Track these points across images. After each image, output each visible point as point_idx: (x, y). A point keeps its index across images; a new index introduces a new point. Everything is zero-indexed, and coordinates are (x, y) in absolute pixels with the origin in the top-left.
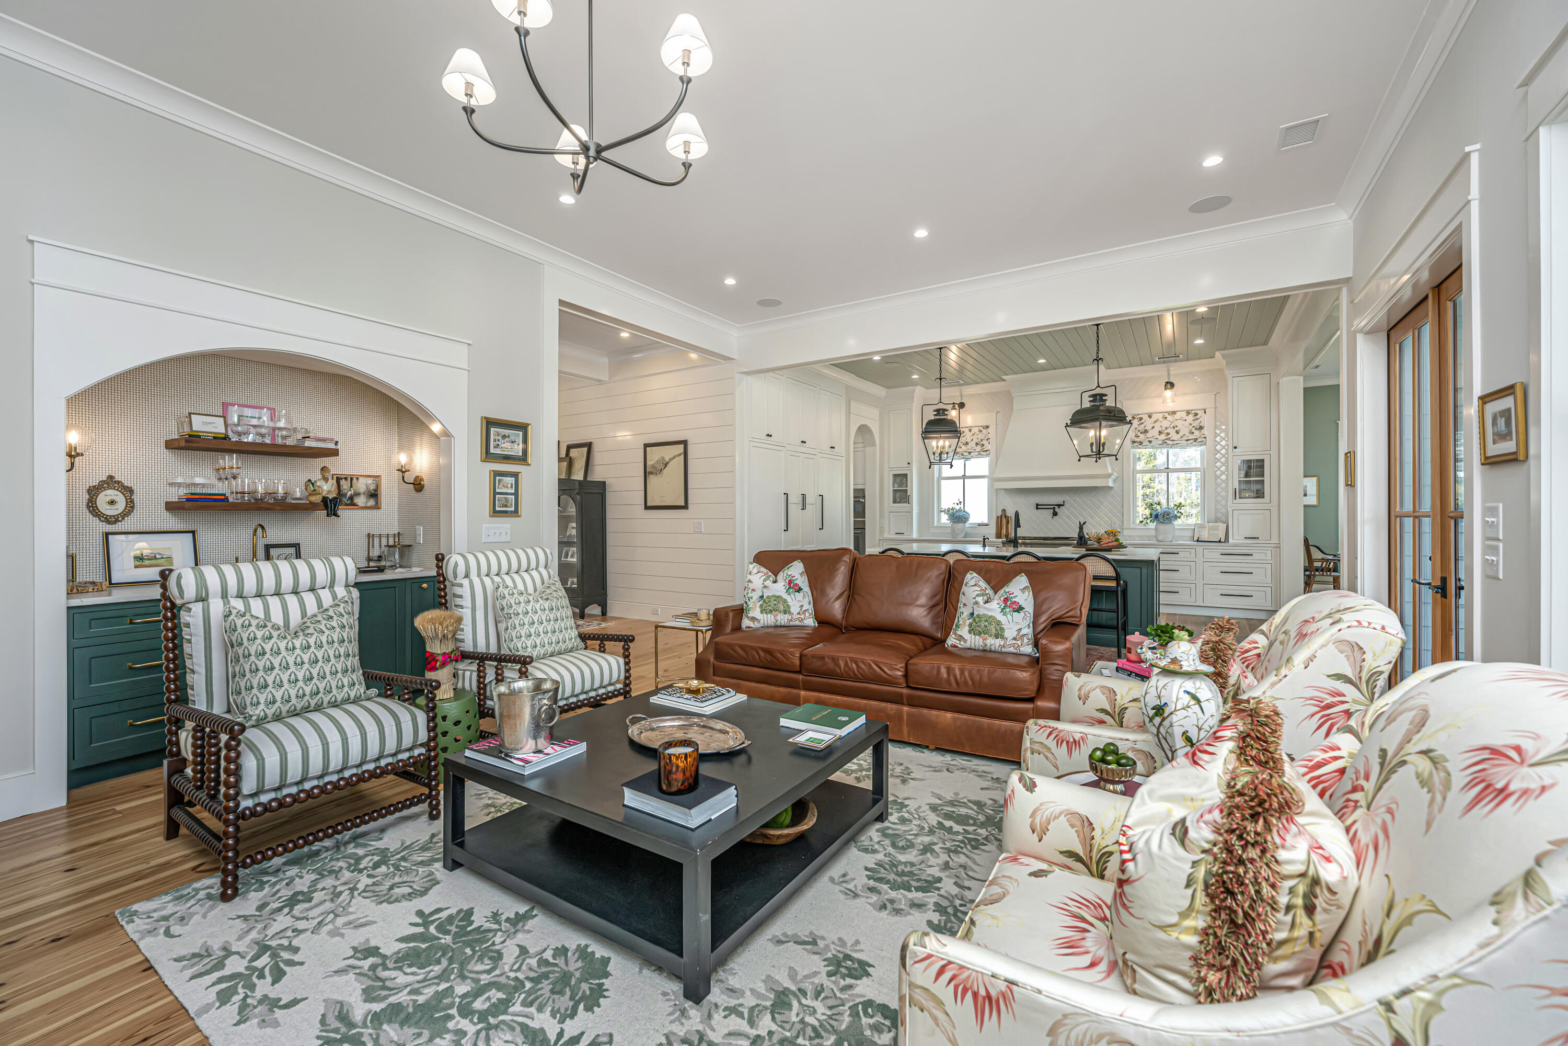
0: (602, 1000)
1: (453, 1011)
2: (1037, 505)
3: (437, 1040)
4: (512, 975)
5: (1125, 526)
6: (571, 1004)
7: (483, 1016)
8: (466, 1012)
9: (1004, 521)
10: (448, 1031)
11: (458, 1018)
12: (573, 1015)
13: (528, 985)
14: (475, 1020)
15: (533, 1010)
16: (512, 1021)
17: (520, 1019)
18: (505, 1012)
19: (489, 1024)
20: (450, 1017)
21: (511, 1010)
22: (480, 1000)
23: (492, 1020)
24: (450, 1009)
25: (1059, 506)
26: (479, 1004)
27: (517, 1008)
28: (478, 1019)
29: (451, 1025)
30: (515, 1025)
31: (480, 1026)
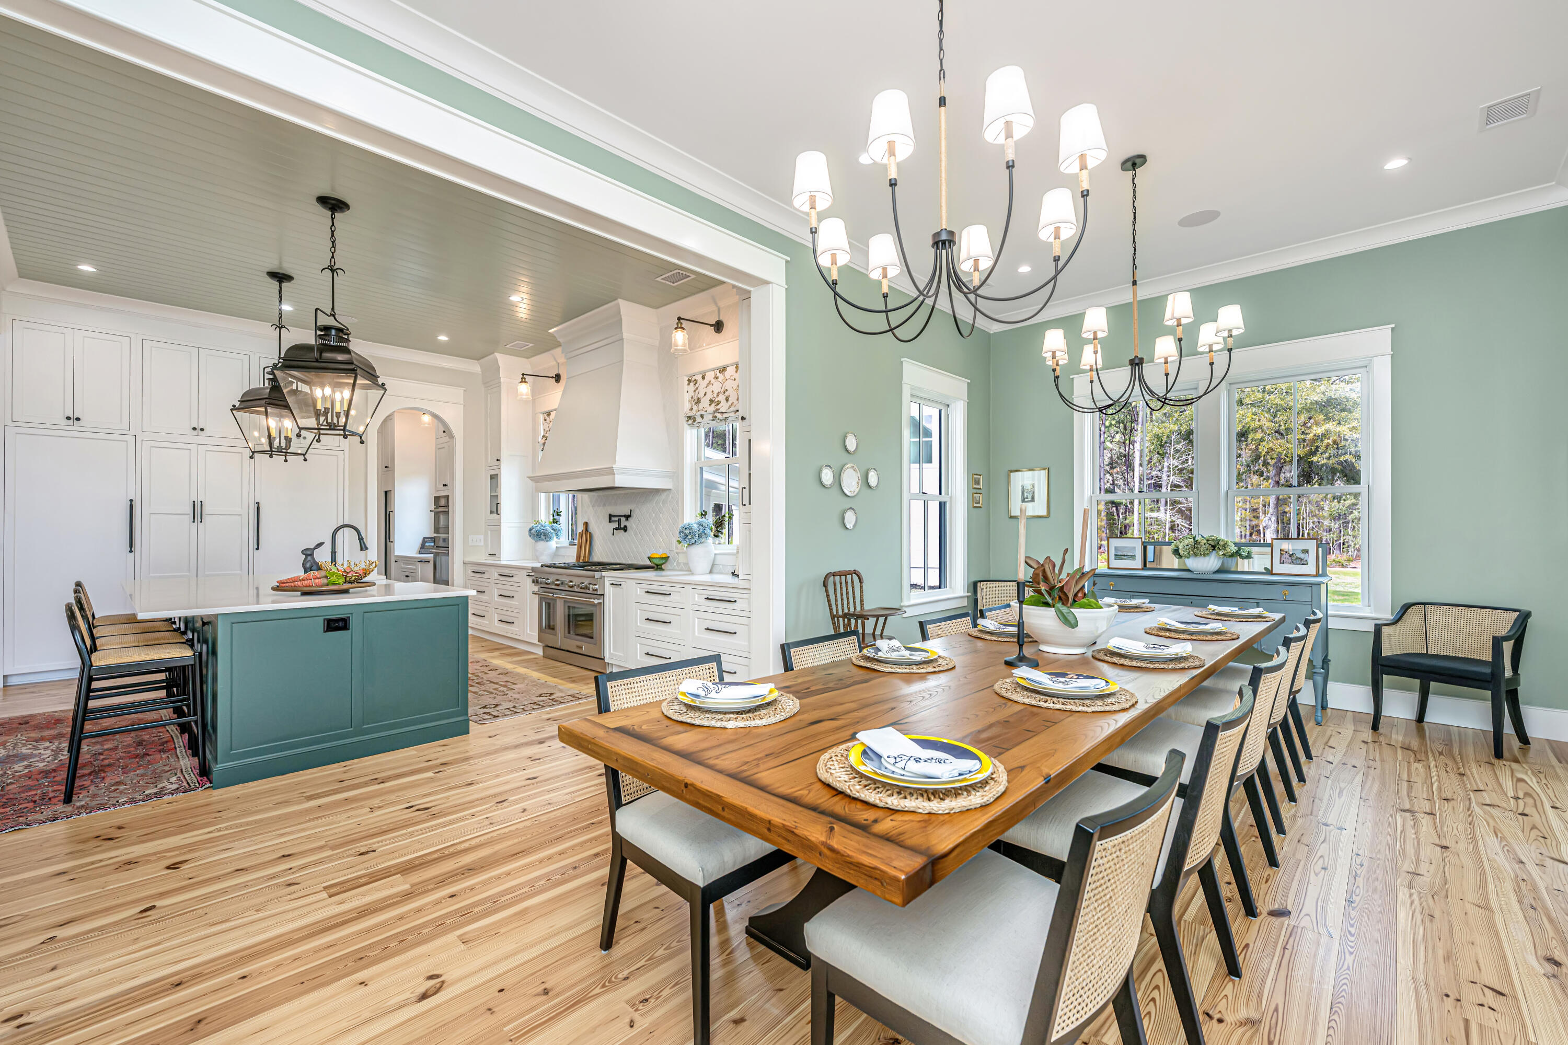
25: (627, 517)
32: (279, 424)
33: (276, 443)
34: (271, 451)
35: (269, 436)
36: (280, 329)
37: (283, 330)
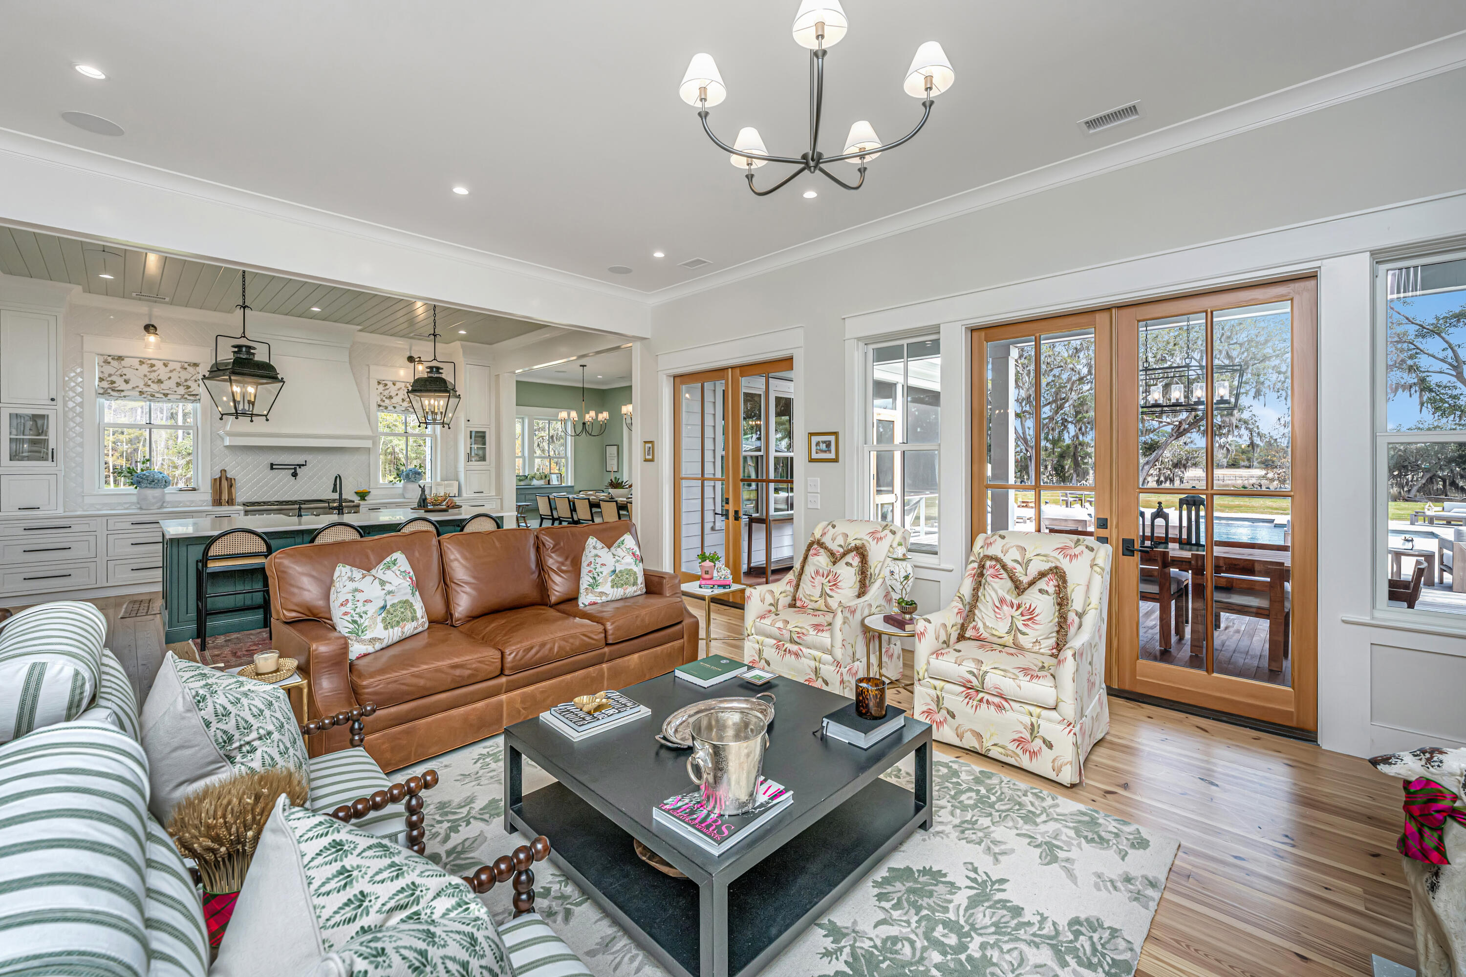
0: (934, 869)
1: (963, 957)
2: (272, 465)
3: (995, 960)
4: (914, 925)
5: (372, 486)
6: (941, 885)
7: (961, 935)
8: (963, 947)
9: (225, 484)
10: (984, 956)
11: (969, 952)
12: (952, 884)
13: (925, 912)
14: (969, 939)
15: (951, 906)
16: (964, 916)
17: (961, 912)
18: (957, 922)
19: (970, 929)
20: (970, 958)
21: (953, 918)
22: (946, 941)
23: (967, 928)
24: (961, 961)
25: (300, 466)
26: (952, 940)
27: (951, 916)
28: (967, 937)
29: (977, 955)
30: (967, 914)
31: (973, 934)
32: (244, 390)
33: (241, 407)
34: (237, 413)
35: (234, 401)
36: (244, 308)
37: (247, 310)
